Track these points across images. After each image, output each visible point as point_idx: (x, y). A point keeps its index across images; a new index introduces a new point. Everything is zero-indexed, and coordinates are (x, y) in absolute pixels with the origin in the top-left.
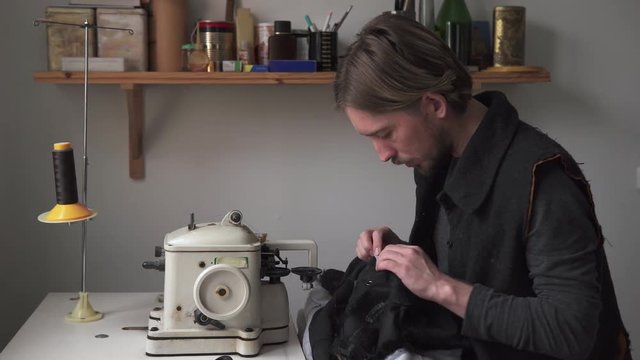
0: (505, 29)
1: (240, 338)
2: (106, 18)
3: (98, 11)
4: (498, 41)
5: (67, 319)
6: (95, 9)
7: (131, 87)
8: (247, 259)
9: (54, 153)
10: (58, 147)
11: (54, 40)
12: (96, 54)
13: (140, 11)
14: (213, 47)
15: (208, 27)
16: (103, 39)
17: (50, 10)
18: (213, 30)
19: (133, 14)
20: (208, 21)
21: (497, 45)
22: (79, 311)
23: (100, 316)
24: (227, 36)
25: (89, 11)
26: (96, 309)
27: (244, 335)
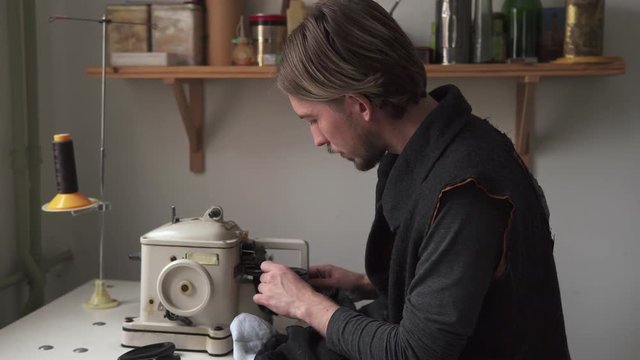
0: (579, 16)
1: (208, 335)
2: (159, 13)
3: (154, 7)
4: (569, 29)
5: (84, 306)
6: (149, 6)
7: (173, 81)
8: (218, 256)
9: (54, 145)
10: (57, 138)
11: (114, 36)
12: (150, 49)
13: (190, 6)
14: (266, 41)
15: (260, 20)
16: (156, 34)
17: (110, 8)
18: (265, 23)
19: (184, 9)
20: (260, 15)
21: (568, 34)
22: (96, 299)
23: (115, 304)
24: (279, 29)
25: (144, 8)
26: (113, 297)
27: (212, 333)
